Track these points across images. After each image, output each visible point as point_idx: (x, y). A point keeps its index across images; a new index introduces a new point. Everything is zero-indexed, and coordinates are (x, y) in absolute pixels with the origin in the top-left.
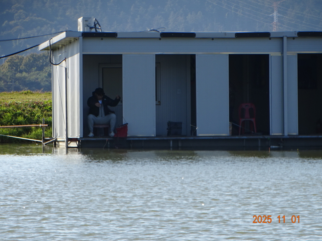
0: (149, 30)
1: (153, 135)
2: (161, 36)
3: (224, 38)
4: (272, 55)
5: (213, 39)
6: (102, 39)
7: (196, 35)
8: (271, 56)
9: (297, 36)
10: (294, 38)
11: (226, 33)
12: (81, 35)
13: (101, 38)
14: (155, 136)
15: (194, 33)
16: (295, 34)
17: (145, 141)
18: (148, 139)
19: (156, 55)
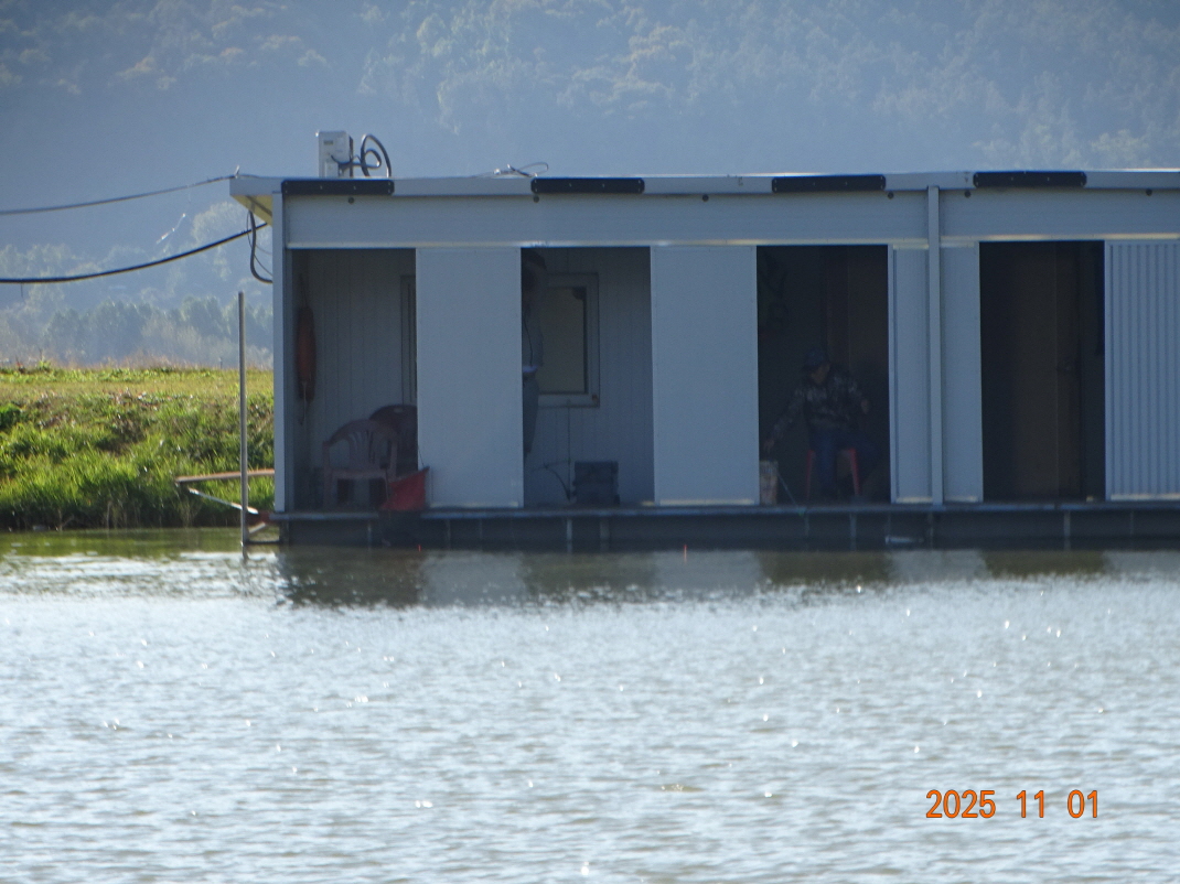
0: (498, 171)
1: (515, 504)
2: (533, 189)
3: (735, 194)
4: (895, 247)
5: (705, 197)
6: (351, 201)
7: (646, 185)
8: (895, 252)
9: (973, 186)
10: (967, 193)
11: (741, 178)
12: (279, 188)
13: (346, 197)
14: (522, 505)
15: (640, 179)
16: (967, 180)
17: (485, 521)
18: (492, 515)
19: (524, 250)
